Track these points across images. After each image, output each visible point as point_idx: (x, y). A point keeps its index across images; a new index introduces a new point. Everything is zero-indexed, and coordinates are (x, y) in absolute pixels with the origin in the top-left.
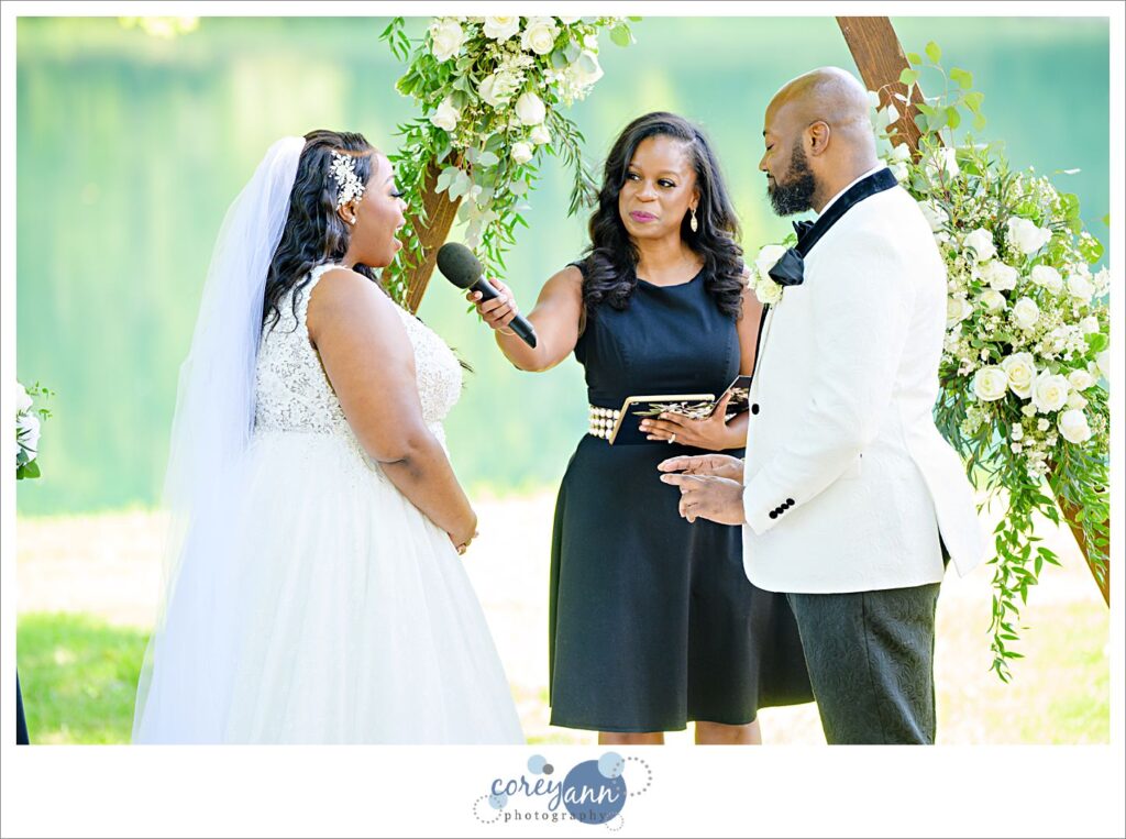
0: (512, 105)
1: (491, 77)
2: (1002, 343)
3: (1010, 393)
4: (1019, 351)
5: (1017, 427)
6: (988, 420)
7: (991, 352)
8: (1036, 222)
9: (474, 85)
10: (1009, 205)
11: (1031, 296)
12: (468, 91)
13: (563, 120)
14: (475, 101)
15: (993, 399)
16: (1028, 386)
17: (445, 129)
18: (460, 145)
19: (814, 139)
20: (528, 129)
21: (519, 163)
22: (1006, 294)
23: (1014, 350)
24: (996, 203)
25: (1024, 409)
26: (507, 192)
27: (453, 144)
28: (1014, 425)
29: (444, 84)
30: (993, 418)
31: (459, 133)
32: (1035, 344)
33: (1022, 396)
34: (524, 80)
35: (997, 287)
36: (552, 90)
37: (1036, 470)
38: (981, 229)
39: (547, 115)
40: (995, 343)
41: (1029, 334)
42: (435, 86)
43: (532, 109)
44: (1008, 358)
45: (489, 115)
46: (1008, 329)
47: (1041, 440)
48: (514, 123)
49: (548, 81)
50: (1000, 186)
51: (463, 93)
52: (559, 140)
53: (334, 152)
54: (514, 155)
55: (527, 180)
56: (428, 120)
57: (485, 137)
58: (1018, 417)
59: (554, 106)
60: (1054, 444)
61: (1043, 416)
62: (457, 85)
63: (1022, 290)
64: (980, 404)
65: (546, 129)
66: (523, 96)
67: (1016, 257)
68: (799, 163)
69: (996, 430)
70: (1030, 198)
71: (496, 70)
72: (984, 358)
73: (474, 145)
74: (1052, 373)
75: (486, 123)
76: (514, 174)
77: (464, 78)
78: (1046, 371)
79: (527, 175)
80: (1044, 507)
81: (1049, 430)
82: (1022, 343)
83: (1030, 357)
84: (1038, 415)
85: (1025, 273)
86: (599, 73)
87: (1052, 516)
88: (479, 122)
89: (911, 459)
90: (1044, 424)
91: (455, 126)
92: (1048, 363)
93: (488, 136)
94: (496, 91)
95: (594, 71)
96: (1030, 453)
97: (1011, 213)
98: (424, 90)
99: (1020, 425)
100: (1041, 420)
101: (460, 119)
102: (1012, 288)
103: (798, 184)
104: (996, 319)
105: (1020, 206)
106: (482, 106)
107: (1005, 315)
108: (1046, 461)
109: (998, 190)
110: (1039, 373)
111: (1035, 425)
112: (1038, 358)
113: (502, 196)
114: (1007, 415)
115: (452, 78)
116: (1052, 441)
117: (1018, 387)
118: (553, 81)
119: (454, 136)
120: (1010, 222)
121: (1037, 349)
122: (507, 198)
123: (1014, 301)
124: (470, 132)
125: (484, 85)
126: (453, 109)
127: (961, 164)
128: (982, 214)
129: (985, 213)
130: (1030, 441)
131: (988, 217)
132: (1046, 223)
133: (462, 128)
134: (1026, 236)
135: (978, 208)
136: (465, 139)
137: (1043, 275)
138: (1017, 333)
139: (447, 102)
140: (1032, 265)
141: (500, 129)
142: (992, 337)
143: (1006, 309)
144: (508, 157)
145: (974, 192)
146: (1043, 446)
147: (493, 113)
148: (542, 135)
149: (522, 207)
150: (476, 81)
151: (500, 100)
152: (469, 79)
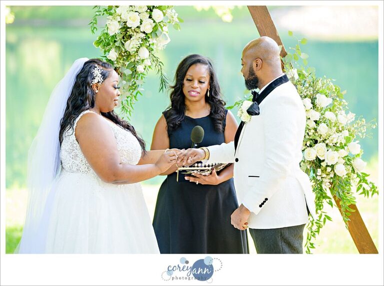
0: (137, 52)
1: (129, 41)
2: (314, 139)
3: (317, 158)
4: (320, 142)
5: (319, 170)
6: (309, 168)
7: (310, 143)
8: (326, 96)
9: (123, 44)
10: (316, 89)
11: (324, 122)
12: (121, 46)
13: (155, 57)
14: (124, 50)
15: (311, 160)
16: (324, 155)
17: (112, 60)
18: (118, 66)
19: (257, 65)
20: (143, 60)
21: (139, 73)
22: (316, 122)
23: (318, 142)
24: (312, 89)
25: (322, 164)
26: (135, 83)
27: (115, 66)
28: (318, 169)
29: (112, 44)
30: (310, 167)
31: (117, 62)
32: (326, 140)
33: (322, 159)
34: (141, 42)
35: (313, 119)
36: (151, 46)
37: (326, 187)
38: (307, 98)
39: (149, 55)
40: (312, 140)
41: (324, 136)
42: (108, 44)
43: (144, 53)
44: (316, 145)
45: (129, 55)
46: (316, 134)
47: (327, 175)
48: (138, 58)
49: (150, 43)
50: (313, 83)
51: (119, 47)
52: (154, 64)
53: (96, 65)
54: (138, 70)
55: (142, 79)
56: (106, 57)
57: (127, 63)
58: (320, 166)
59: (153, 52)
60: (333, 177)
61: (329, 166)
62: (116, 44)
63: (321, 120)
64: (306, 161)
65: (149, 60)
66: (141, 48)
67: (319, 108)
68: (252, 73)
69: (312, 171)
70: (324, 87)
71: (131, 39)
72: (308, 145)
73: (123, 66)
74: (332, 151)
75: (127, 58)
76: (137, 77)
77: (119, 41)
78: (330, 150)
79: (142, 77)
80: (328, 200)
81: (331, 171)
82: (321, 140)
83: (324, 145)
84: (327, 166)
85: (322, 114)
86: (169, 40)
87: (331, 203)
88: (125, 58)
89: (297, 179)
90: (329, 169)
91: (116, 59)
92: (331, 147)
93: (128, 63)
94: (131, 46)
95: (167, 39)
96: (324, 180)
97: (317, 92)
98: (104, 46)
99: (320, 169)
100: (328, 168)
101: (118, 56)
102: (318, 120)
103: (252, 80)
104: (313, 131)
105: (321, 90)
106: (126, 52)
107: (316, 130)
108: (330, 182)
109: (313, 84)
110: (328, 150)
111: (326, 170)
112: (327, 145)
113: (133, 85)
114: (315, 165)
115: (115, 41)
116: (332, 175)
117: (320, 156)
118: (152, 43)
119: (115, 62)
120: (317, 96)
121: (327, 142)
122: (135, 85)
123: (318, 124)
124: (121, 61)
125: (127, 44)
126: (115, 53)
127: (299, 75)
128: (307, 93)
129: (308, 92)
130: (324, 175)
131: (309, 94)
132: (329, 96)
133: (118, 60)
134: (323, 101)
135: (306, 90)
136: (120, 64)
137: (329, 115)
138: (320, 136)
139: (113, 50)
140: (325, 111)
141: (132, 60)
142: (311, 137)
143: (316, 127)
144: (135, 71)
145: (304, 84)
146: (329, 177)
147: (130, 54)
148: (148, 62)
149: (140, 89)
150: (124, 42)
151: (133, 50)
152: (122, 42)
